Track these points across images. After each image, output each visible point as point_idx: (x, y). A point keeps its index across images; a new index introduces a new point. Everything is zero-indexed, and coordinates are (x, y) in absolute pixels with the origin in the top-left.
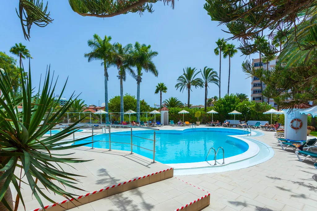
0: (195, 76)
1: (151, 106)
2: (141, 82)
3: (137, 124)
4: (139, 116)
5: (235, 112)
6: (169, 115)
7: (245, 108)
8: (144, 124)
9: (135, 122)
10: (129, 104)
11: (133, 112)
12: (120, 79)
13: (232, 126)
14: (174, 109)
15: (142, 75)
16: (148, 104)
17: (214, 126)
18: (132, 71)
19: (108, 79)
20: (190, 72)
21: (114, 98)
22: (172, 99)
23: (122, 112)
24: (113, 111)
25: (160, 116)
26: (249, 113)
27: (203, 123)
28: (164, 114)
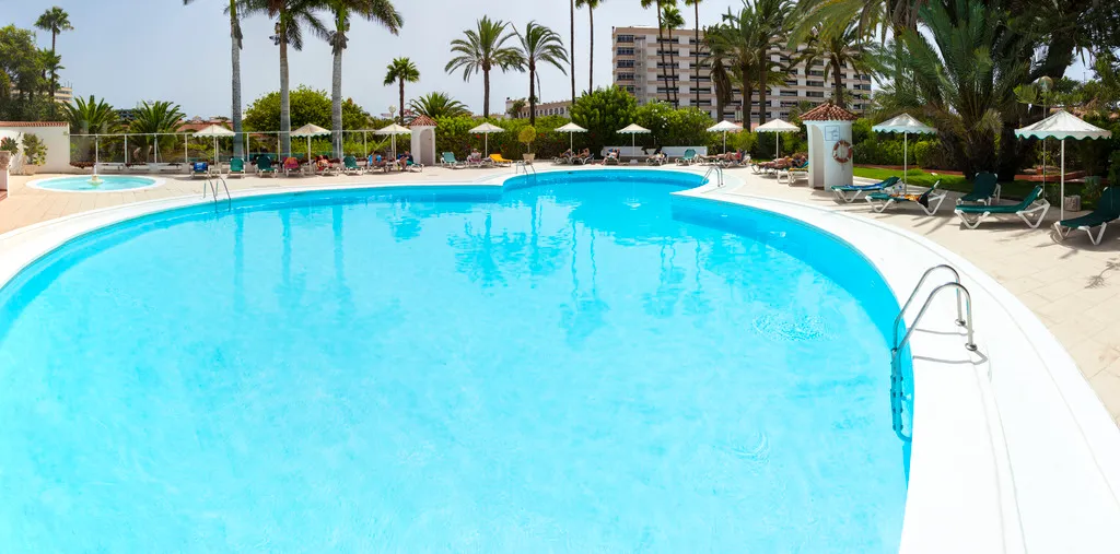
0: (503, 40)
1: (372, 115)
2: (345, 47)
3: (334, 165)
4: (340, 139)
5: (634, 128)
6: (437, 139)
7: (656, 119)
8: (358, 163)
9: (325, 158)
10: (307, 109)
11: (320, 131)
12: (279, 46)
13: (626, 160)
14: (452, 122)
15: (348, 30)
16: (365, 110)
17: (577, 163)
18: (315, 23)
19: (240, 46)
20: (488, 33)
21: (266, 96)
22: (435, 96)
23: (286, 129)
24: (263, 129)
25: (409, 142)
26: (667, 130)
27: (542, 155)
28: (421, 135)
